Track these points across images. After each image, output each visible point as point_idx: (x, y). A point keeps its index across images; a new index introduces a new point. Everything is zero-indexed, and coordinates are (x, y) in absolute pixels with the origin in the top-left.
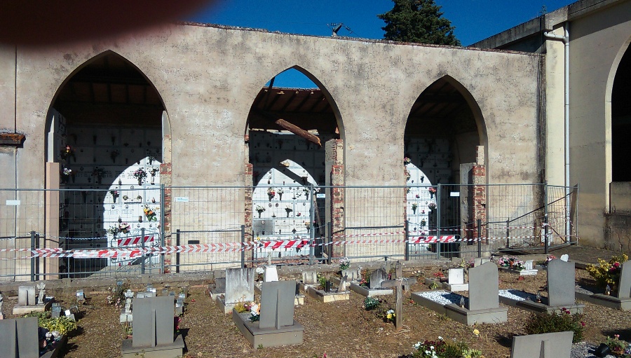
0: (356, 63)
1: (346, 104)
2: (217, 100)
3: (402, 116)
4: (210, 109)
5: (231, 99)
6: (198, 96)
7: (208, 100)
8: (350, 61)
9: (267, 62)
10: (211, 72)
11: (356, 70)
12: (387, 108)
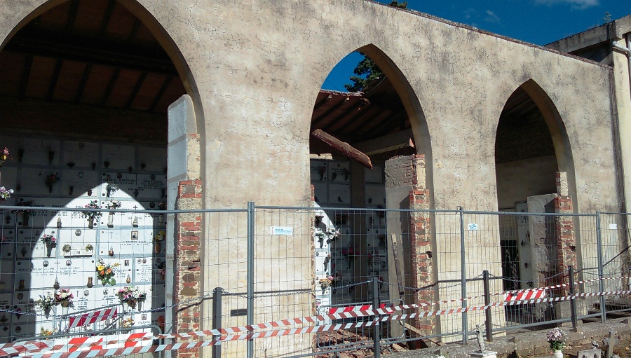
0: (439, 50)
1: (431, 105)
2: (271, 83)
3: (491, 126)
4: (262, 94)
5: (291, 83)
6: (244, 73)
7: (258, 80)
8: (433, 46)
9: (336, 34)
10: (263, 39)
11: (440, 60)
12: (475, 113)
